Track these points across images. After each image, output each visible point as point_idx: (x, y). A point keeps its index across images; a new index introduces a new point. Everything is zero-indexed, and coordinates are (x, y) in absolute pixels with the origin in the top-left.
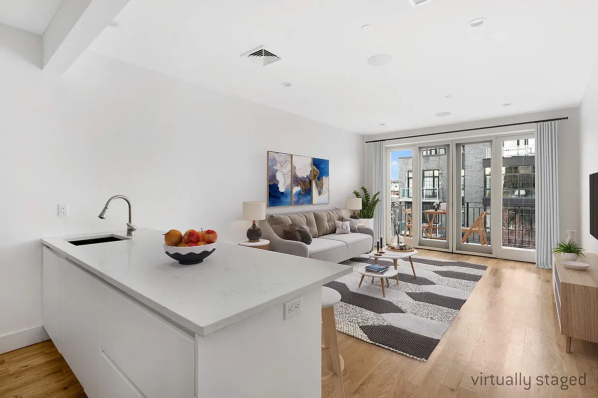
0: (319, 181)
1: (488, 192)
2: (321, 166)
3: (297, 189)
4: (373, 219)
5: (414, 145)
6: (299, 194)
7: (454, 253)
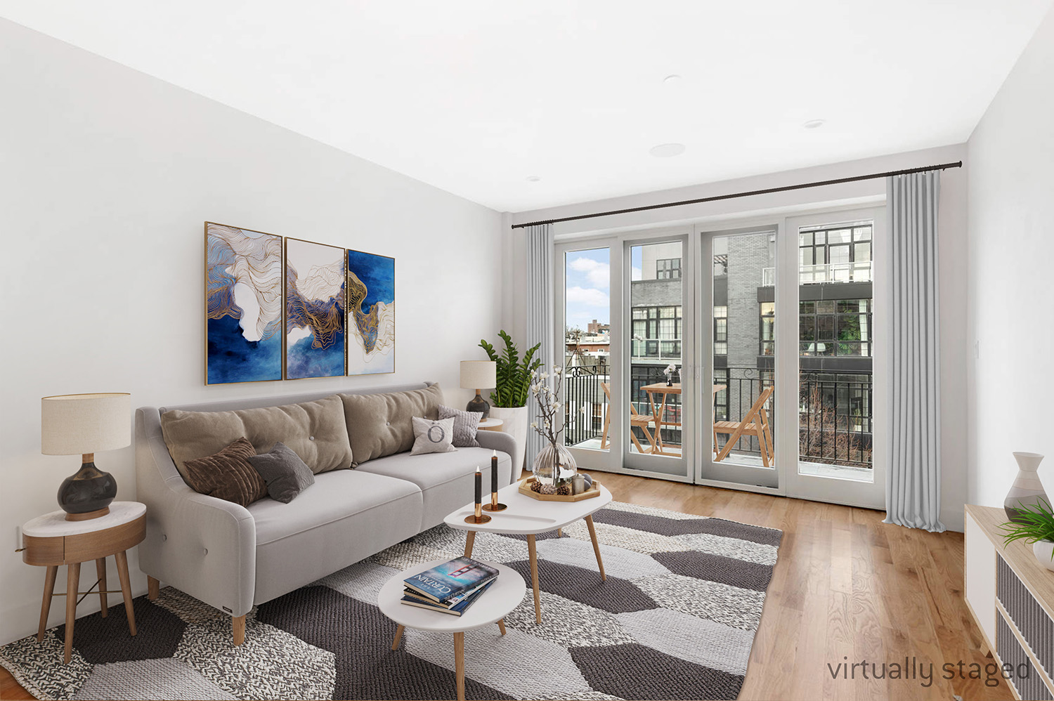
0: (367, 312)
1: (765, 346)
2: (373, 275)
3: (299, 334)
4: (525, 408)
5: (613, 237)
6: (307, 347)
7: (697, 485)
